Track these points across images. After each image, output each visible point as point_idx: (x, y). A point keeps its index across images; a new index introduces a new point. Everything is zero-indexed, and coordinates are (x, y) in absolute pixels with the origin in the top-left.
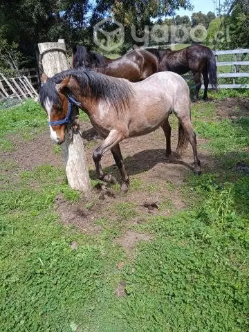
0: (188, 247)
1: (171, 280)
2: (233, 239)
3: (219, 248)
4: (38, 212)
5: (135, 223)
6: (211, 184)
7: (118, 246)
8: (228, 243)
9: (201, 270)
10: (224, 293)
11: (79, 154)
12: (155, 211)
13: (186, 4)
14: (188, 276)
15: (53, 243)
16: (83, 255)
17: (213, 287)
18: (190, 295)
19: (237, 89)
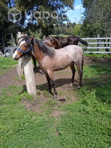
0: (81, 115)
1: (77, 128)
2: (98, 111)
3: (93, 115)
4: (15, 105)
5: (57, 107)
6: (85, 90)
7: (52, 117)
8: (96, 112)
9: (88, 123)
10: (98, 131)
11: (32, 79)
12: (64, 102)
13: (68, 20)
14: (83, 126)
15: (25, 117)
16: (39, 121)
17: (94, 129)
18: (85, 133)
19: (89, 53)
